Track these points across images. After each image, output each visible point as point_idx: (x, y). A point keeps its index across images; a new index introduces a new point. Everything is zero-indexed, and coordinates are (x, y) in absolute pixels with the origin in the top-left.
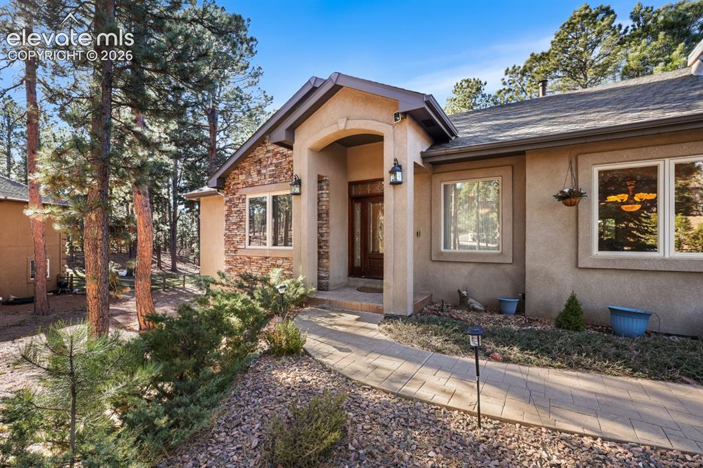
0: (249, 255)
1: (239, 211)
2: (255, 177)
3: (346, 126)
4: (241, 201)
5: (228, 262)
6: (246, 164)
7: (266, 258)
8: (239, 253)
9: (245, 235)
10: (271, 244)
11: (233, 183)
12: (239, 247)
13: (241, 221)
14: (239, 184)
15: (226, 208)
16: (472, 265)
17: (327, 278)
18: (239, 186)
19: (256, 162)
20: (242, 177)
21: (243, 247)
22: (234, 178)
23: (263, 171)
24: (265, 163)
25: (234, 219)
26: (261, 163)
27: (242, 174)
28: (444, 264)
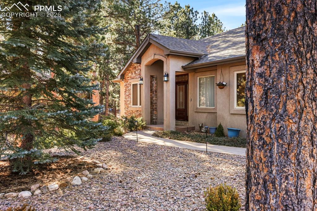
0: (132, 110)
1: (129, 90)
2: (134, 75)
3: (154, 57)
4: (129, 85)
5: (125, 113)
6: (131, 69)
7: (138, 111)
8: (129, 109)
9: (131, 101)
10: (139, 105)
11: (127, 77)
12: (129, 106)
13: (129, 94)
14: (129, 77)
15: (125, 88)
16: (206, 114)
17: (156, 119)
18: (129, 78)
19: (134, 68)
20: (130, 74)
21: (130, 106)
22: (127, 75)
23: (136, 72)
24: (137, 68)
25: (127, 94)
26: (136, 68)
27: (130, 73)
28: (198, 113)
